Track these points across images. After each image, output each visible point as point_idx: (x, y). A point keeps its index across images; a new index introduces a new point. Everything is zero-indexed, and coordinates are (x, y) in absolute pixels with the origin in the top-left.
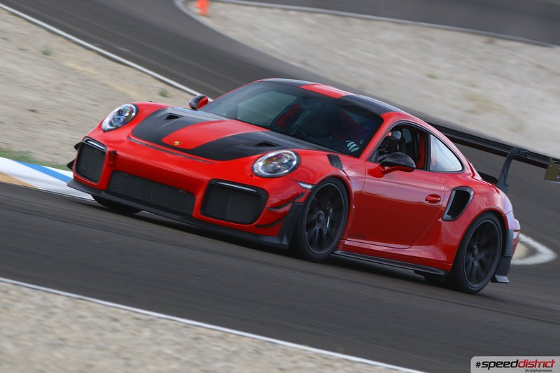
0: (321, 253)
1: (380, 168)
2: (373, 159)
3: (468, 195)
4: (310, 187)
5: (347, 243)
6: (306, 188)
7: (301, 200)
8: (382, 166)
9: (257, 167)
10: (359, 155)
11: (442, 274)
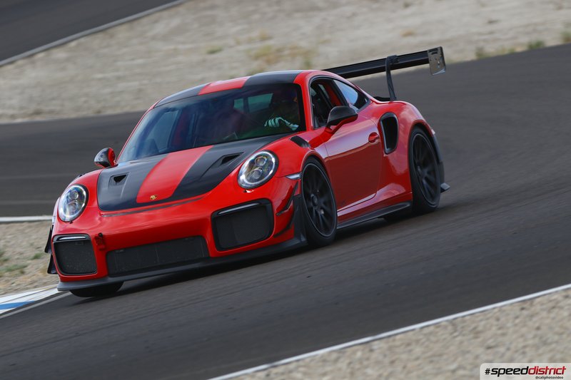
0: (329, 235)
1: (328, 130)
2: (317, 126)
3: (394, 118)
4: (298, 176)
5: (339, 214)
6: (296, 179)
7: (297, 193)
8: (328, 127)
9: (244, 182)
10: (303, 128)
11: (408, 205)
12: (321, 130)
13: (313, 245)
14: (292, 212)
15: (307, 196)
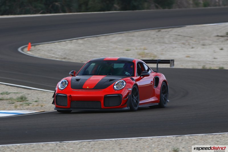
0: (136, 108)
2: (137, 75)
3: (158, 78)
4: (131, 89)
5: (140, 103)
6: (130, 90)
7: (130, 94)
8: (140, 77)
9: (115, 88)
10: (134, 76)
11: (158, 104)
12: (139, 77)
13: (132, 110)
14: (127, 99)
15: (132, 96)
